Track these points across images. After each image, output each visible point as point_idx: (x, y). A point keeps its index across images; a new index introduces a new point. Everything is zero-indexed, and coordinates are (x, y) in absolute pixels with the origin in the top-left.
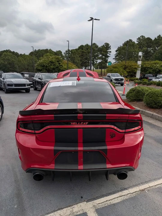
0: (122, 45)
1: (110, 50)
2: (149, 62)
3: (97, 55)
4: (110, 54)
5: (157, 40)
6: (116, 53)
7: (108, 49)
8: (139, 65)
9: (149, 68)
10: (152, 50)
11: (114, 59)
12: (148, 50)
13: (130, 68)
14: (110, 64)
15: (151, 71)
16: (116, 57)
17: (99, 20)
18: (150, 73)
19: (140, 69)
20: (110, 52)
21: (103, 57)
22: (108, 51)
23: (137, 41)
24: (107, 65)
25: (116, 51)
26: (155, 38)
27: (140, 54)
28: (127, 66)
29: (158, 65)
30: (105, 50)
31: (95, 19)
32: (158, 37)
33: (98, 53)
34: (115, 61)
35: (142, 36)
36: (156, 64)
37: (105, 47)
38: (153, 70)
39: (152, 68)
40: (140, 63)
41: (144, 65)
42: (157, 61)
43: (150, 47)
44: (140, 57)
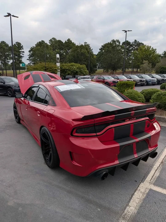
0: (35, 46)
1: (23, 50)
2: (66, 64)
3: (8, 55)
4: (23, 55)
5: (68, 44)
6: (29, 53)
7: (20, 49)
8: (58, 67)
9: (67, 69)
10: (64, 52)
11: (28, 59)
12: (61, 52)
13: (51, 69)
14: (23, 64)
15: (70, 73)
16: (29, 57)
17: (18, 17)
18: (69, 74)
19: (59, 71)
20: (23, 52)
21: (16, 57)
22: (20, 51)
23: (50, 43)
24: (21, 66)
25: (30, 51)
26: (66, 42)
27: (58, 56)
28: (47, 67)
29: (75, 67)
30: (17, 49)
31: (13, 16)
32: (68, 40)
33: (10, 53)
34: (29, 62)
35: (54, 38)
36: (73, 66)
37: (17, 46)
38: (71, 72)
39: (70, 70)
40: (58, 64)
41: (63, 67)
42: (73, 63)
43: (62, 49)
44: (58, 59)
